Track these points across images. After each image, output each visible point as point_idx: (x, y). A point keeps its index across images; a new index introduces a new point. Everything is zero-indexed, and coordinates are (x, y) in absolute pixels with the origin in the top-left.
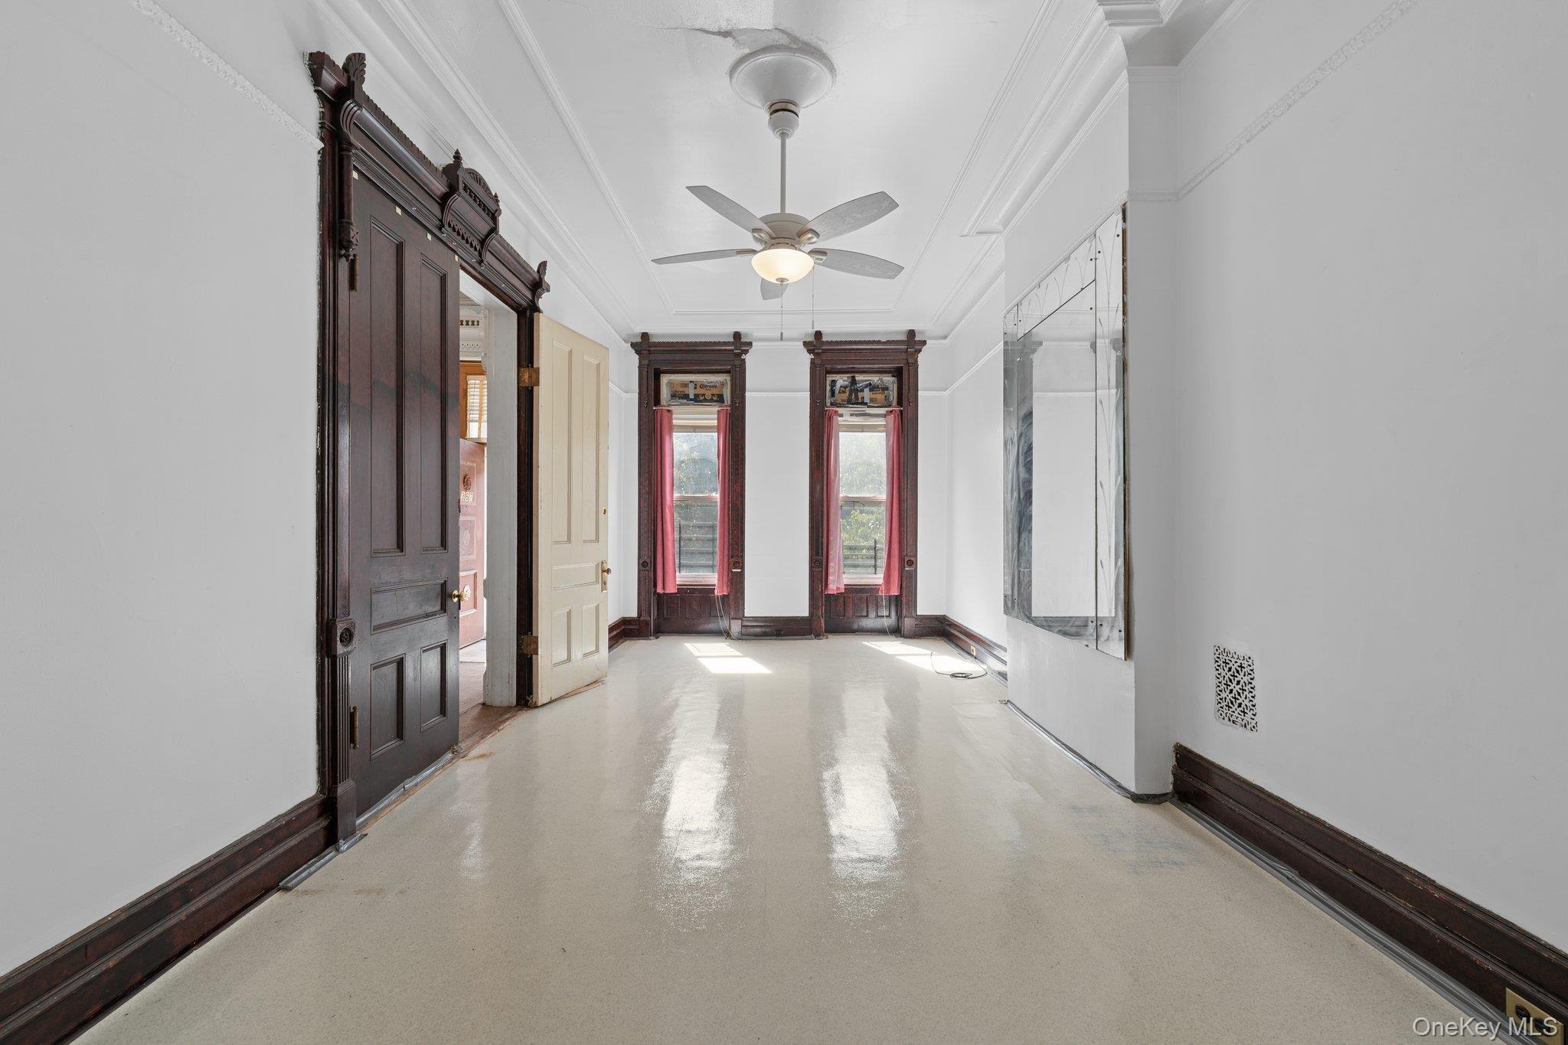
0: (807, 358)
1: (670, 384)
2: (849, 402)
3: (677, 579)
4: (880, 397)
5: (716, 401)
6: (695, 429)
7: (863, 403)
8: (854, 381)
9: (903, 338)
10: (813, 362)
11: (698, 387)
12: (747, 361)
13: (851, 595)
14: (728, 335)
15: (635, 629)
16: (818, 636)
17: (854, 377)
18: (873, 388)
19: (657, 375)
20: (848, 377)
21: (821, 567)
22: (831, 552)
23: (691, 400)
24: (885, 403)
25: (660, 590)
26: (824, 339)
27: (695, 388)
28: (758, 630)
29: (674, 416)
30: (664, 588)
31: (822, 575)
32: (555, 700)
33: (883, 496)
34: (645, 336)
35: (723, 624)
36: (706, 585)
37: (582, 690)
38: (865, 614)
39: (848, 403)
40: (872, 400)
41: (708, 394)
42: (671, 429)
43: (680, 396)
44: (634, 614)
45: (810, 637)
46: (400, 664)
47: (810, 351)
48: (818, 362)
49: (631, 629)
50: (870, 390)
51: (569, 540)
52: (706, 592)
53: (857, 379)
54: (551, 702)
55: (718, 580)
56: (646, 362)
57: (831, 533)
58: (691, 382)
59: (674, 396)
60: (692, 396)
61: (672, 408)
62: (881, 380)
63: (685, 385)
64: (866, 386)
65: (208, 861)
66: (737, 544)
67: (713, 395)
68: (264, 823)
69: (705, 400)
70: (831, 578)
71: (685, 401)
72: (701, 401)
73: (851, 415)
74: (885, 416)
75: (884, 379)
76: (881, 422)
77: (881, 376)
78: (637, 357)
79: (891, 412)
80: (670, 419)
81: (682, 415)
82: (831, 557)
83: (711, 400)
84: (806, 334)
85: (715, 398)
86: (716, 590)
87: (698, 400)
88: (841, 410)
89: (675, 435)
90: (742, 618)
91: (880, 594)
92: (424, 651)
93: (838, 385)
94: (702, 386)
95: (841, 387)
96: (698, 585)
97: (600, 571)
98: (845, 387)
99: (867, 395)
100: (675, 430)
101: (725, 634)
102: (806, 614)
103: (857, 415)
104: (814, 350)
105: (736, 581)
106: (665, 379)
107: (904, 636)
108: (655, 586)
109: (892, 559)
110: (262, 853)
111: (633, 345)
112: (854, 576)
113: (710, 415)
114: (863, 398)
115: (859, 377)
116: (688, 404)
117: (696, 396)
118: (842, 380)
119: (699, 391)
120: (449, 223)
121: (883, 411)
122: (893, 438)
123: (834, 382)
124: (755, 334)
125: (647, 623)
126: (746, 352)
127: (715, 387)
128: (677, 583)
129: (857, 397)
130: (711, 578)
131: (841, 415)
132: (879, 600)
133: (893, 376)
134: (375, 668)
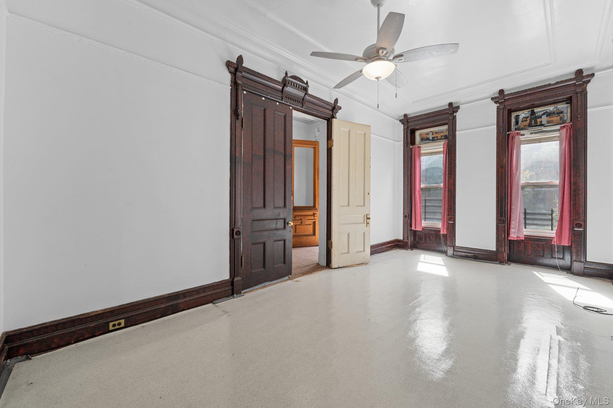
0: (495, 106)
1: (421, 135)
2: (530, 125)
3: (422, 224)
4: (556, 119)
5: (443, 139)
6: (432, 154)
7: (542, 125)
8: (533, 113)
9: (573, 76)
10: (498, 108)
11: (434, 134)
12: (457, 116)
13: (530, 242)
14: (446, 105)
15: (401, 245)
16: (501, 262)
17: (533, 110)
18: (549, 114)
19: (413, 132)
20: (528, 111)
21: (504, 224)
22: (512, 215)
23: (431, 140)
24: (561, 122)
25: (413, 228)
26: (506, 93)
27: (433, 134)
28: (463, 254)
29: (421, 149)
30: (415, 228)
31: (505, 228)
32: (340, 268)
33: (557, 182)
34: (405, 115)
35: (444, 248)
36: (437, 228)
37: (354, 266)
38: (542, 255)
39: (529, 127)
40: (548, 122)
41: (439, 136)
42: (420, 155)
43: (425, 139)
44: (401, 238)
45: (496, 262)
46: (264, 244)
47: (496, 102)
48: (502, 107)
49: (400, 244)
50: (547, 116)
51: (349, 205)
52: (437, 231)
53: (535, 111)
54: (339, 268)
55: (442, 226)
56: (406, 127)
57: (513, 204)
58: (430, 132)
59: (422, 140)
60: (431, 138)
61: (421, 145)
62: (556, 108)
63: (428, 134)
64: (544, 114)
65: (191, 289)
66: (451, 209)
67: (442, 136)
68: (210, 283)
69: (438, 139)
70: (512, 230)
71: (428, 141)
72: (435, 140)
73: (531, 134)
74: (559, 130)
75: (558, 107)
76: (557, 134)
77: (556, 105)
78: (403, 125)
79: (564, 127)
80: (420, 150)
81: (425, 148)
82: (512, 218)
83: (441, 139)
84: (494, 94)
85: (443, 138)
86: (441, 232)
87: (434, 140)
88: (522, 132)
89: (422, 158)
90: (454, 246)
91: (553, 243)
92: (275, 241)
93: (521, 117)
94: (436, 133)
95: (523, 118)
96: (433, 228)
97: (366, 218)
98: (527, 118)
99: (544, 119)
100: (422, 156)
101: (445, 253)
102: (494, 249)
103: (535, 133)
104: (499, 101)
105: (451, 228)
106: (418, 133)
107: (573, 273)
108: (411, 226)
109: (564, 222)
110: (208, 291)
111: (400, 121)
112: (534, 230)
113: (440, 146)
114: (541, 122)
115: (536, 110)
116: (429, 143)
117: (433, 138)
118: (523, 114)
119: (435, 135)
120: (286, 97)
121: (558, 127)
122: (565, 144)
123: (517, 116)
124: (462, 101)
125: (407, 243)
126: (456, 111)
127: (443, 132)
128: (422, 226)
129: (536, 122)
130: (438, 224)
131: (524, 135)
132: (553, 247)
133: (567, 103)
134: (253, 244)
